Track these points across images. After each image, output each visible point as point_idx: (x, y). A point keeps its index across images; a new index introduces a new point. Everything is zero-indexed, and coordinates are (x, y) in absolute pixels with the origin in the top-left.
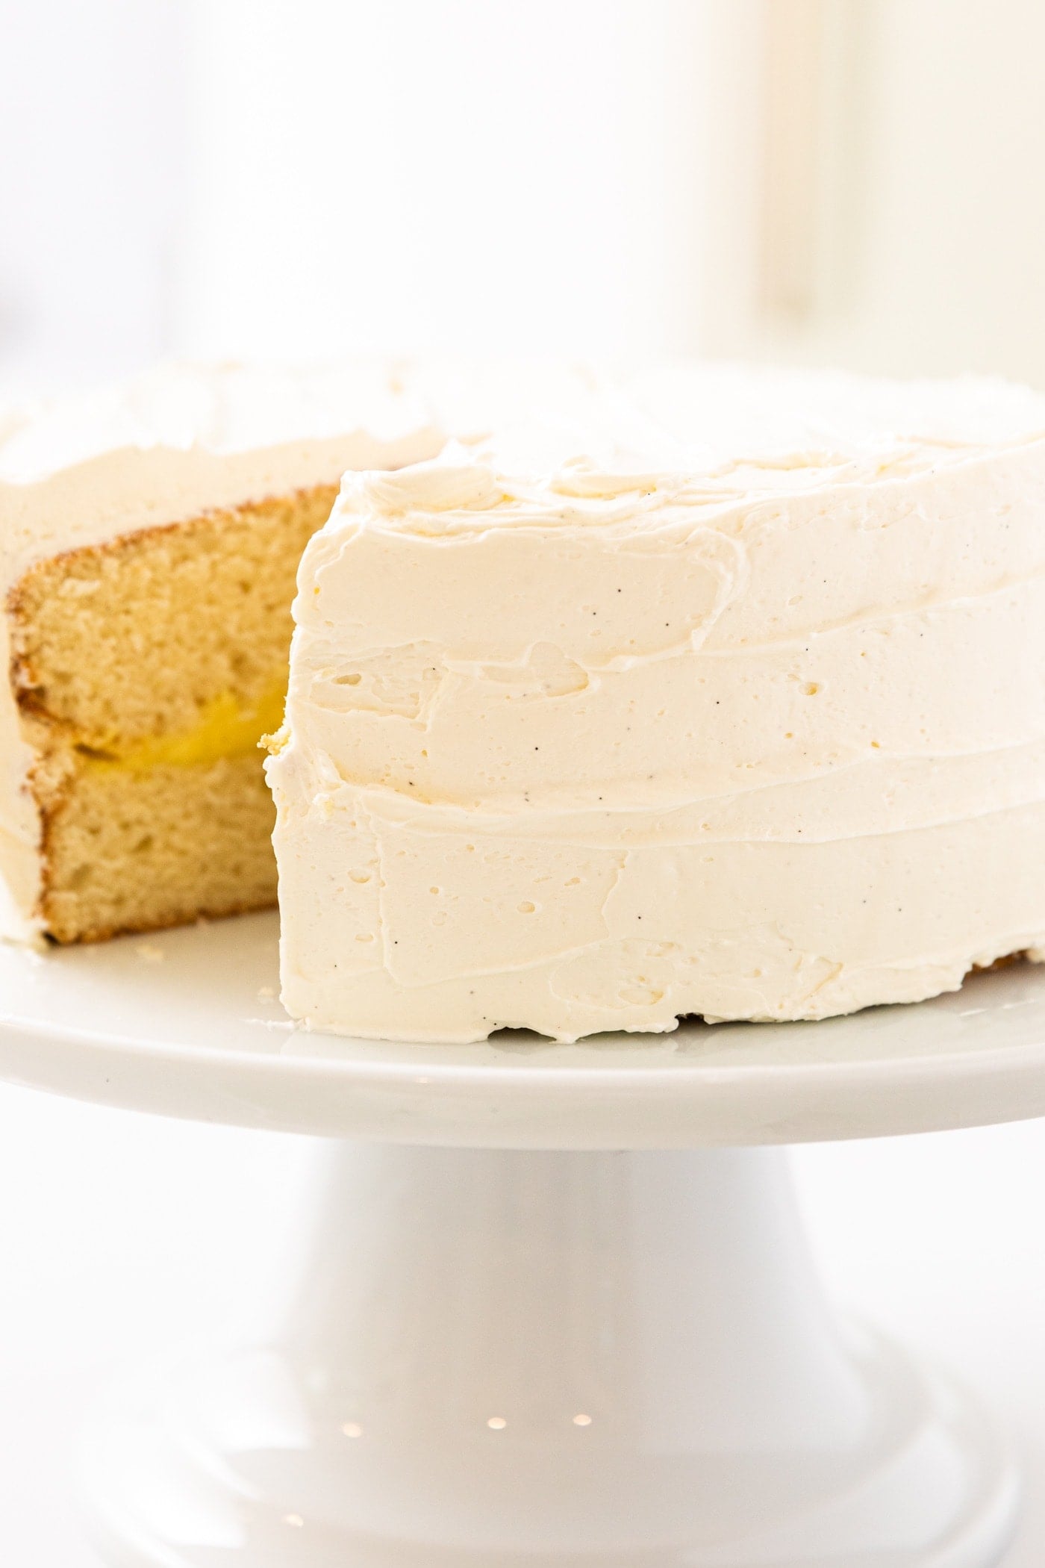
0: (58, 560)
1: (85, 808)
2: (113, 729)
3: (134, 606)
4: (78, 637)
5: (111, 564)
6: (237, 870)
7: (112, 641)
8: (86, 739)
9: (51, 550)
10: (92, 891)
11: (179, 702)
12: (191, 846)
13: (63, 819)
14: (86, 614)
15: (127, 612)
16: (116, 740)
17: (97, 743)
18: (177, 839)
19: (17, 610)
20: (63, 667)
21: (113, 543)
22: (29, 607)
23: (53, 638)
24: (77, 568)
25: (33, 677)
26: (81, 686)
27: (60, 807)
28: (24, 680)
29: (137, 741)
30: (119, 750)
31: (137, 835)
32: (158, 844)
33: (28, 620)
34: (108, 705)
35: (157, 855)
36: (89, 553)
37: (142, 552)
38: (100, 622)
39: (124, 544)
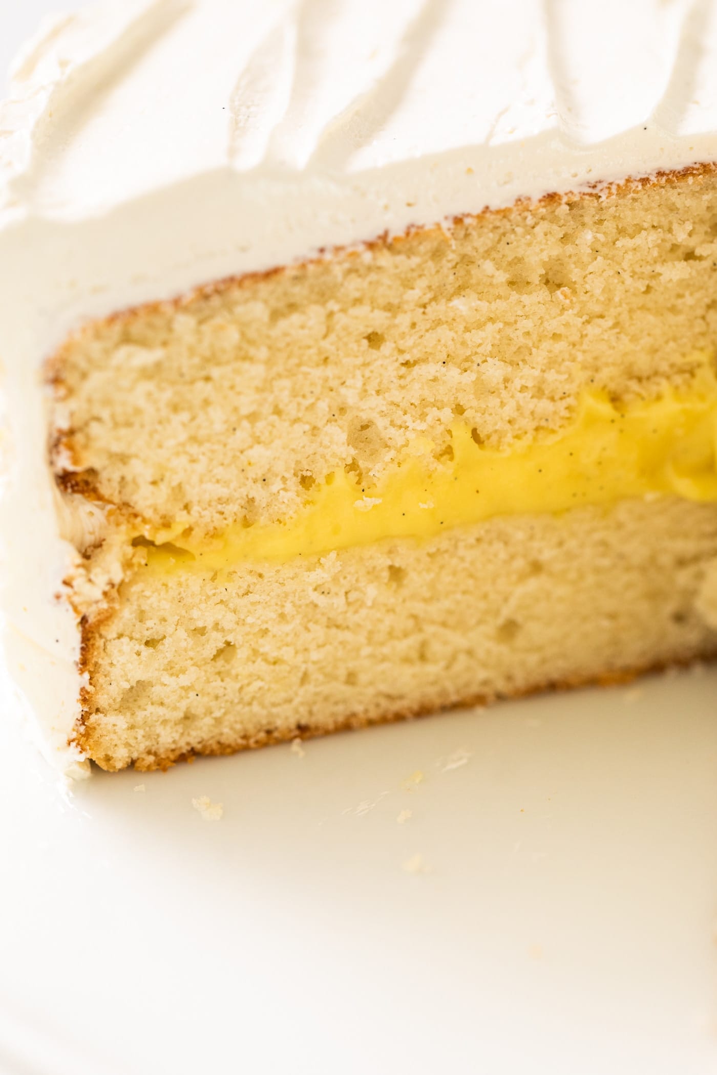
0: (113, 319)
1: (142, 616)
2: (182, 520)
3: (215, 372)
4: (138, 411)
5: (184, 323)
6: (351, 679)
7: (185, 416)
8: (146, 532)
9: (104, 306)
10: (151, 711)
11: (276, 486)
12: (287, 654)
13: (110, 632)
14: (146, 386)
15: (208, 379)
16: (188, 532)
17: (161, 538)
18: (267, 647)
19: (56, 381)
20: (116, 448)
21: (189, 296)
22: (71, 378)
23: (105, 414)
24: (138, 328)
25: (75, 461)
26: (141, 470)
27: (107, 618)
28: (64, 462)
29: (214, 534)
30: (191, 545)
31: (216, 641)
32: (242, 653)
33: (71, 392)
34: (179, 489)
35: (240, 664)
36: (153, 308)
37: (229, 306)
38: (167, 395)
39: (203, 295)
